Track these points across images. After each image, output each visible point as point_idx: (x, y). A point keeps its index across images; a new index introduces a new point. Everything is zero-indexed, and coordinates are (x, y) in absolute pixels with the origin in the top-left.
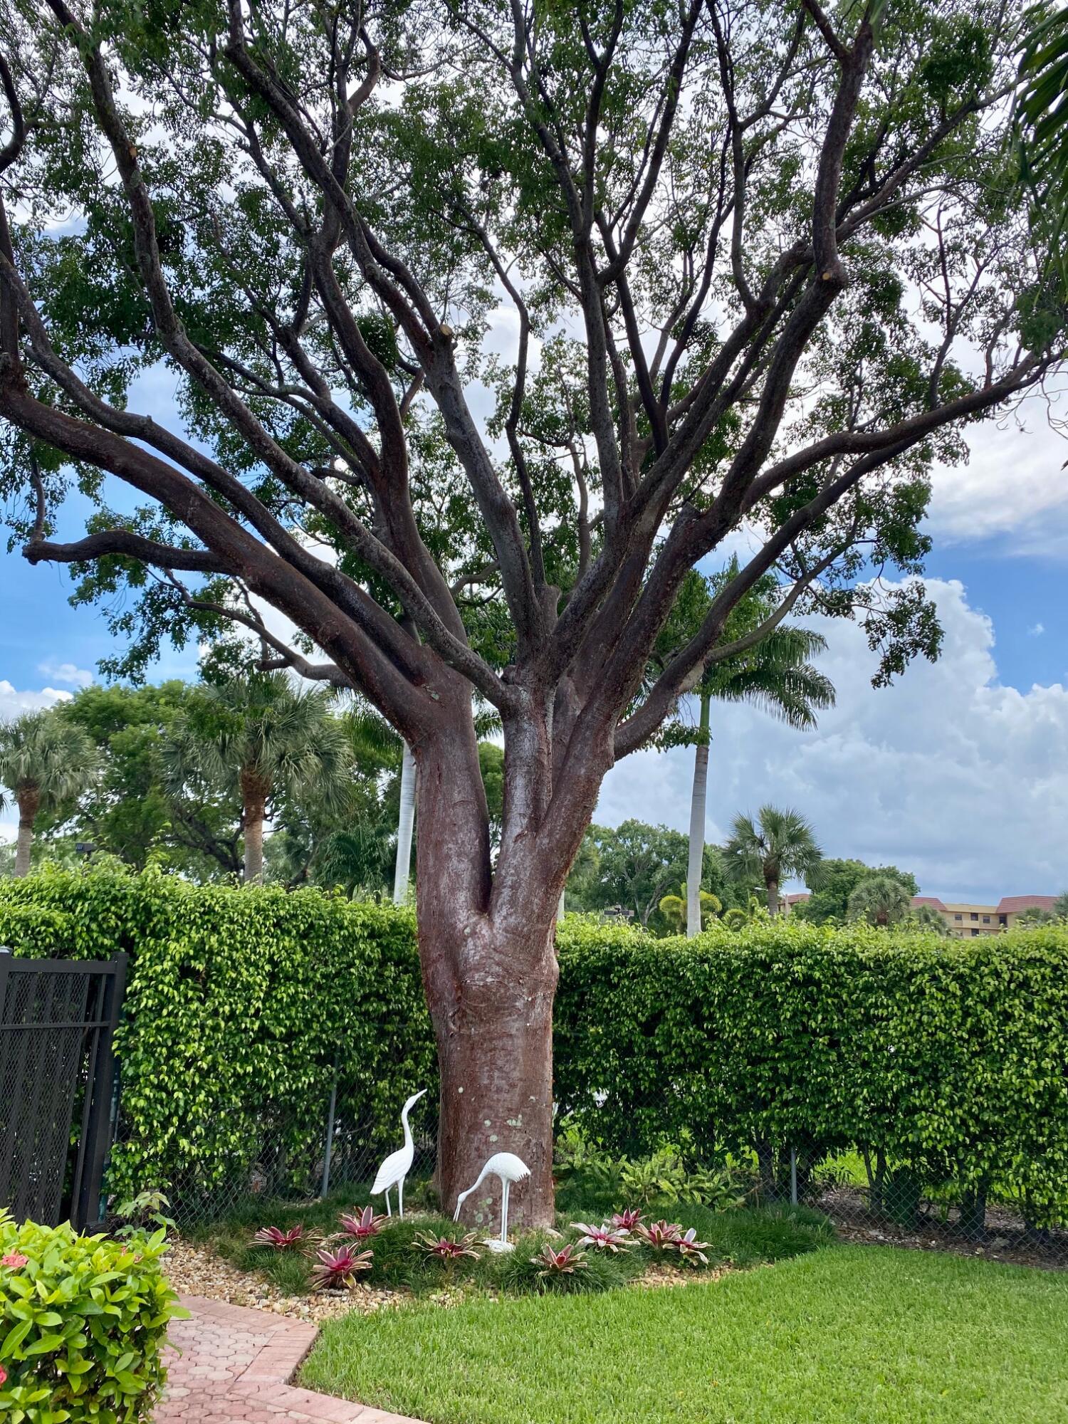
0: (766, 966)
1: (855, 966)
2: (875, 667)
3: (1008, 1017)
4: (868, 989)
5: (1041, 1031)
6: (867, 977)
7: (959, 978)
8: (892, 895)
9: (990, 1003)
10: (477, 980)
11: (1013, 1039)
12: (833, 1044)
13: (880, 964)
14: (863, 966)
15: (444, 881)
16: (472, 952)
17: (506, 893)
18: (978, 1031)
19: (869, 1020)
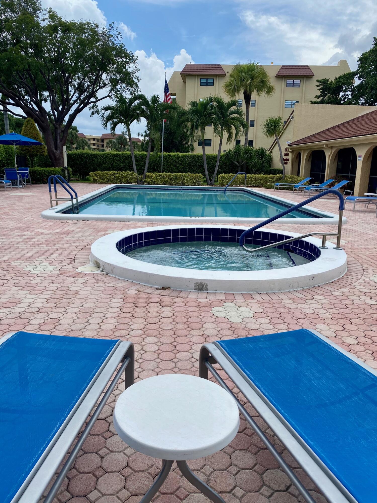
0: (82, 155)
1: (91, 155)
2: (91, 114)
3: (106, 160)
4: (93, 157)
5: (109, 161)
6: (92, 156)
7: (102, 156)
8: (74, 135)
9: (104, 159)
10: (57, 157)
11: (107, 162)
12: (89, 163)
13: (94, 155)
14: (92, 155)
15: (51, 147)
16: (56, 154)
17: (59, 148)
18: (103, 161)
19: (93, 161)
